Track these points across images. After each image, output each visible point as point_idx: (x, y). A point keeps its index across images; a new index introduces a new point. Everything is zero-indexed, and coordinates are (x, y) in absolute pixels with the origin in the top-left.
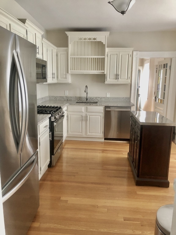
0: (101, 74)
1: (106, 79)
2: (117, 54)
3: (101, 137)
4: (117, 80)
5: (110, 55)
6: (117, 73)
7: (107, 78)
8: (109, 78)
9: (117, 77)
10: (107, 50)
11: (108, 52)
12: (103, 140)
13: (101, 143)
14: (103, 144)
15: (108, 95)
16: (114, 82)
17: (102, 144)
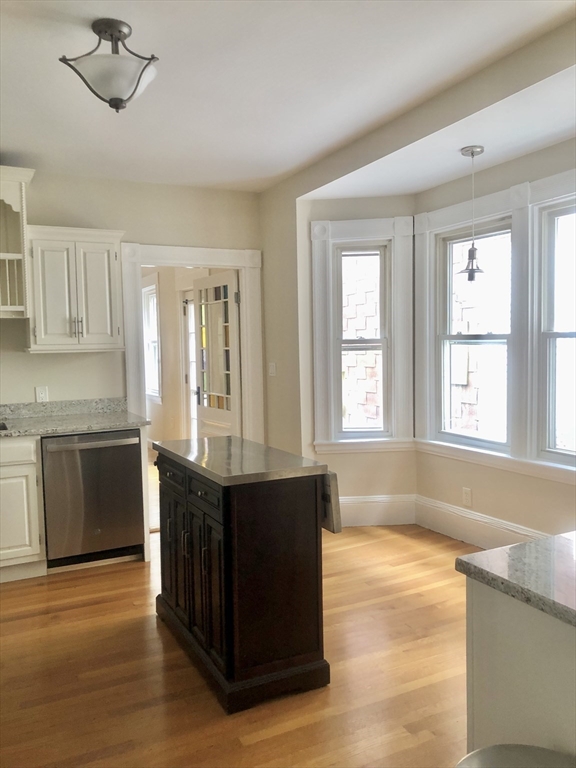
0: (14, 317)
1: (32, 337)
2: (68, 249)
3: (36, 559)
4: (75, 340)
5: (43, 252)
6: (74, 315)
7: (34, 331)
8: (46, 333)
9: (74, 327)
10: (29, 232)
11: (31, 241)
12: (43, 571)
13: (38, 582)
14: (45, 587)
15: (44, 396)
16: (64, 347)
17: (42, 584)
